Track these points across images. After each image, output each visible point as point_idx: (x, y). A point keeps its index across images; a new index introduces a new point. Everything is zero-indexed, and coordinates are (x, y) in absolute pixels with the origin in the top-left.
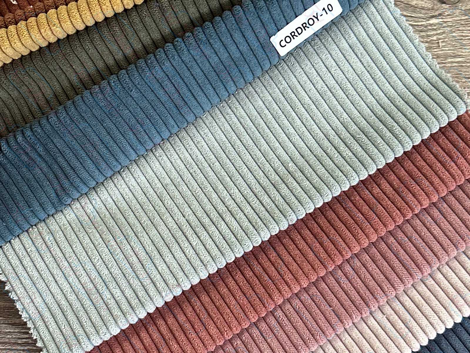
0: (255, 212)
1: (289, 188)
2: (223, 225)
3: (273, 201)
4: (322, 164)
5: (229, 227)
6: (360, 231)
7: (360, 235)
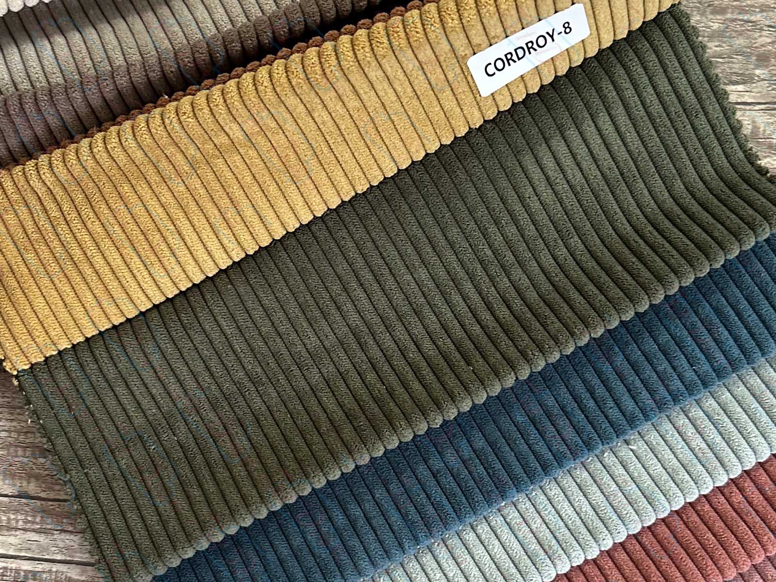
0: (548, 528)
1: (602, 493)
2: (496, 547)
3: (577, 513)
4: (657, 457)
5: (505, 550)
6: (710, 563)
7: (710, 568)
